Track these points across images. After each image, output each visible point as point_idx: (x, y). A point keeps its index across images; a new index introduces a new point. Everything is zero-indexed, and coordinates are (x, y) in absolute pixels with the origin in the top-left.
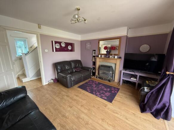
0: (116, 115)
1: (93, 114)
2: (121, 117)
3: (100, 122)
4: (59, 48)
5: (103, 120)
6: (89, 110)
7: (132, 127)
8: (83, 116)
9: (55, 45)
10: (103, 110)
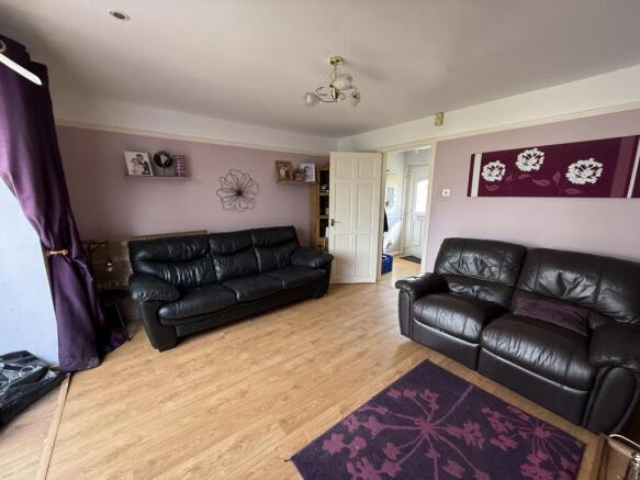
0: (232, 440)
1: (272, 379)
2: (214, 451)
3: (243, 386)
4: (500, 178)
5: (243, 394)
6: (289, 373)
7: (171, 459)
8: (278, 359)
9: (482, 171)
10: (270, 407)
